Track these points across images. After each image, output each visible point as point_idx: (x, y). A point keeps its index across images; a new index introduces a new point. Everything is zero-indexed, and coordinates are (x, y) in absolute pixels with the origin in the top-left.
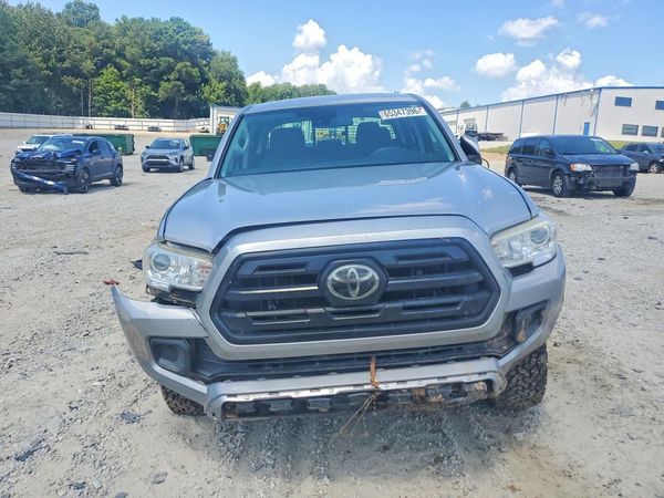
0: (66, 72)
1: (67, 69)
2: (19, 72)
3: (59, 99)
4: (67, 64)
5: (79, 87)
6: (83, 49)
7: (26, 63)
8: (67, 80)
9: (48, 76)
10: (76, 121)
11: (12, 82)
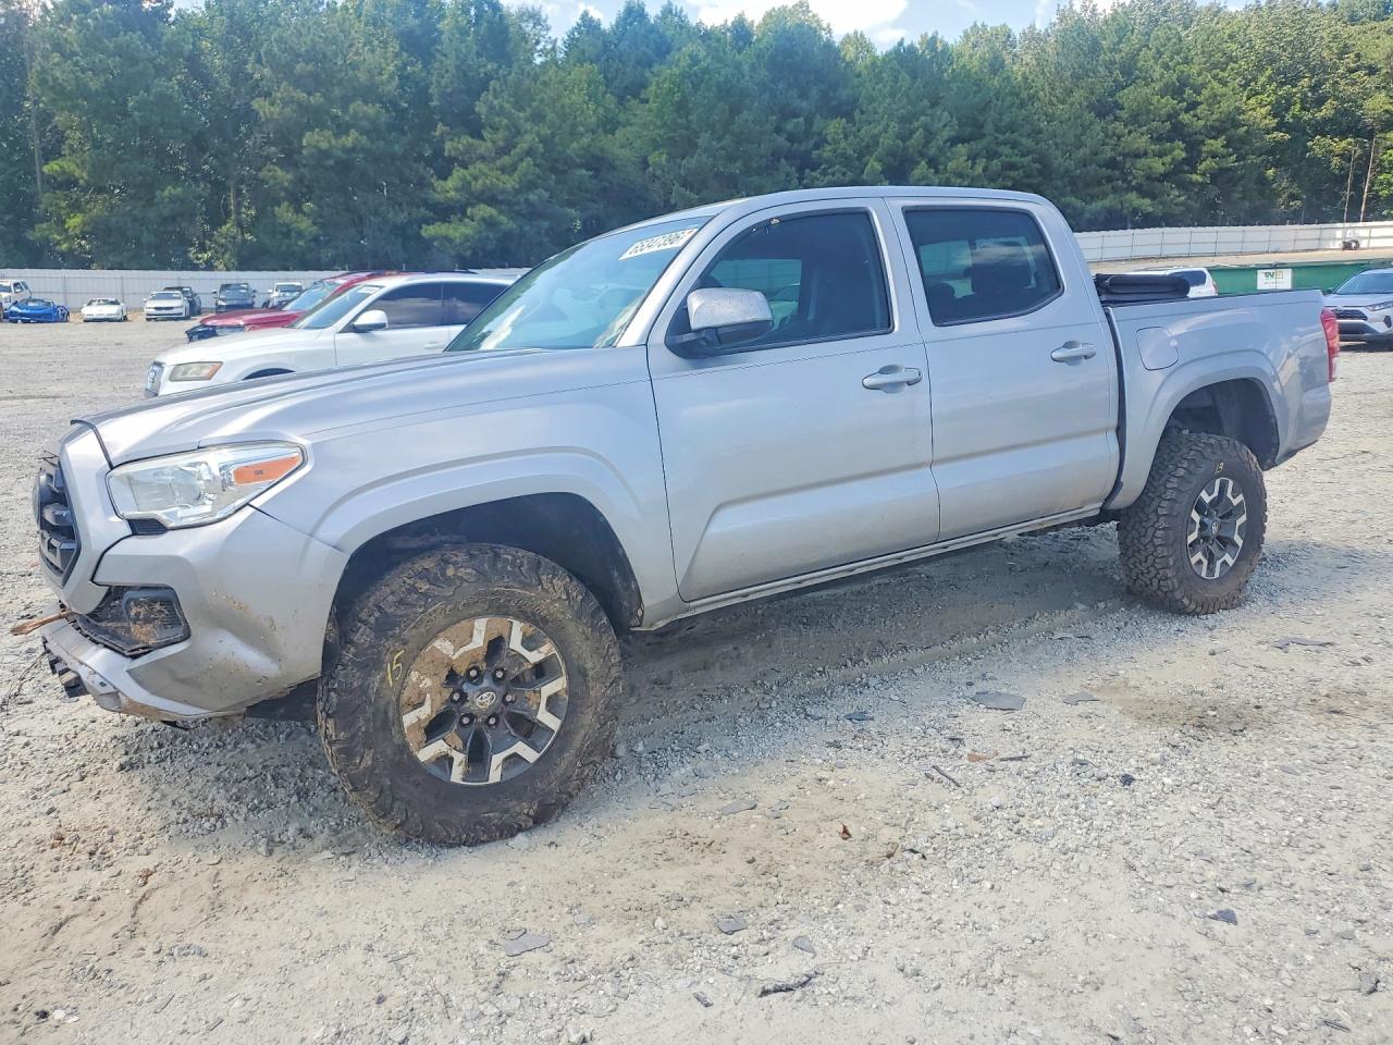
0: (1321, 128)
1: (1325, 121)
2: (1217, 144)
3: (1295, 190)
4: (1327, 111)
5: (1345, 156)
6: (1372, 71)
7: (1236, 124)
8: (1319, 145)
9: (1278, 143)
10: (1326, 234)
11: (1202, 167)
